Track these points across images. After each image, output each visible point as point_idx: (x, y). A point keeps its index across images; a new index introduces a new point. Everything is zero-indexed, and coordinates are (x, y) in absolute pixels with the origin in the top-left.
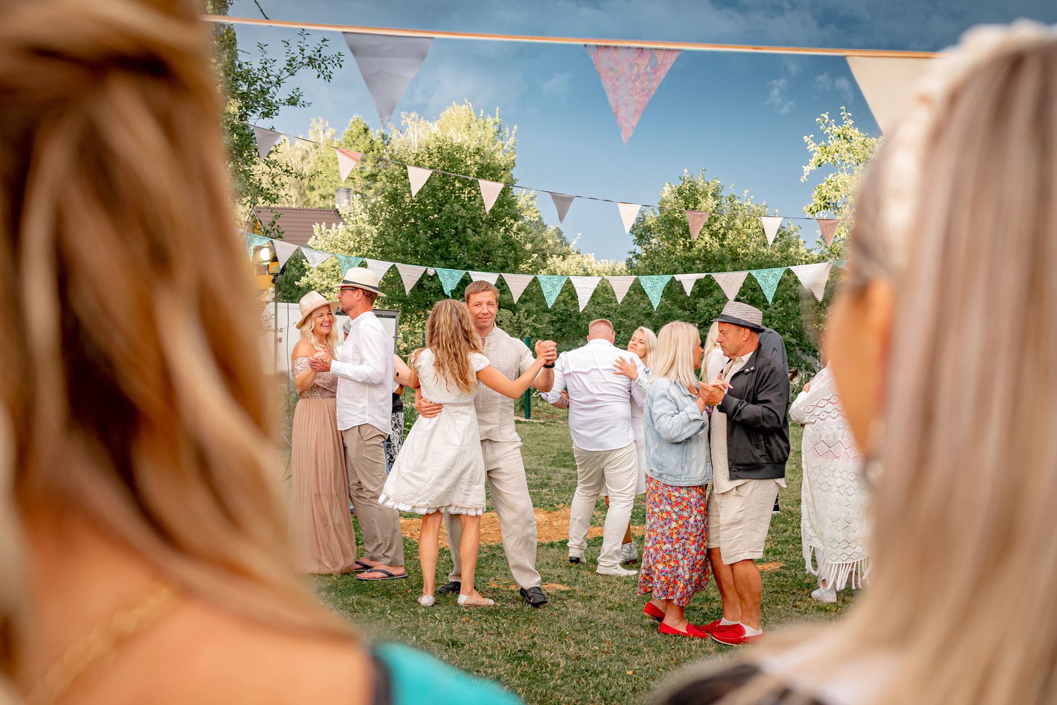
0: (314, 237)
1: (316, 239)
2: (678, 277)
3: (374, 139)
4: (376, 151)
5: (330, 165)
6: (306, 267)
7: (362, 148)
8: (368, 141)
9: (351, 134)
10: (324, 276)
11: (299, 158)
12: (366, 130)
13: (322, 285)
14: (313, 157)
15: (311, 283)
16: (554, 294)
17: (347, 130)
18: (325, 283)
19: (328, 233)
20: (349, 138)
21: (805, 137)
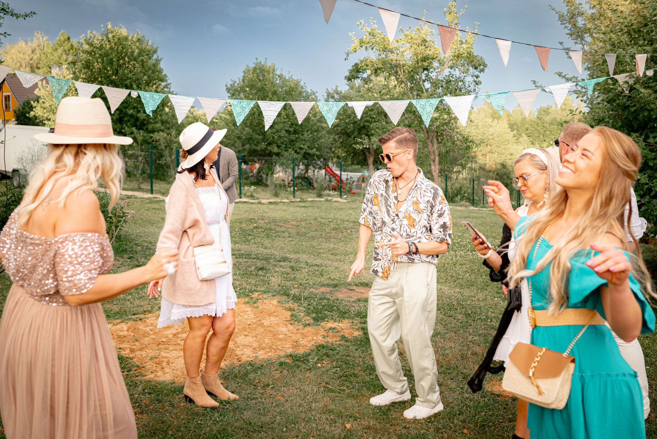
0: (38, 89)
1: (40, 90)
2: (350, 104)
3: (73, 44)
4: (74, 50)
5: (49, 56)
6: (34, 106)
7: (66, 48)
8: (70, 44)
9: (60, 40)
10: (45, 111)
11: (31, 52)
12: (69, 39)
13: (43, 117)
14: (38, 52)
15: (37, 115)
16: (243, 115)
17: (58, 38)
18: (46, 115)
19: (47, 87)
20: (59, 42)
21: (350, 33)
